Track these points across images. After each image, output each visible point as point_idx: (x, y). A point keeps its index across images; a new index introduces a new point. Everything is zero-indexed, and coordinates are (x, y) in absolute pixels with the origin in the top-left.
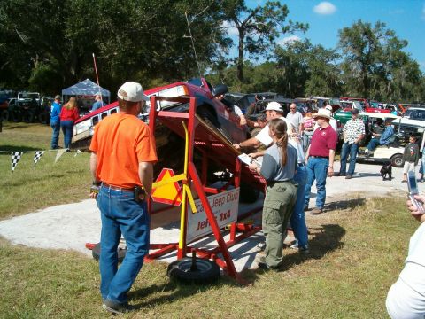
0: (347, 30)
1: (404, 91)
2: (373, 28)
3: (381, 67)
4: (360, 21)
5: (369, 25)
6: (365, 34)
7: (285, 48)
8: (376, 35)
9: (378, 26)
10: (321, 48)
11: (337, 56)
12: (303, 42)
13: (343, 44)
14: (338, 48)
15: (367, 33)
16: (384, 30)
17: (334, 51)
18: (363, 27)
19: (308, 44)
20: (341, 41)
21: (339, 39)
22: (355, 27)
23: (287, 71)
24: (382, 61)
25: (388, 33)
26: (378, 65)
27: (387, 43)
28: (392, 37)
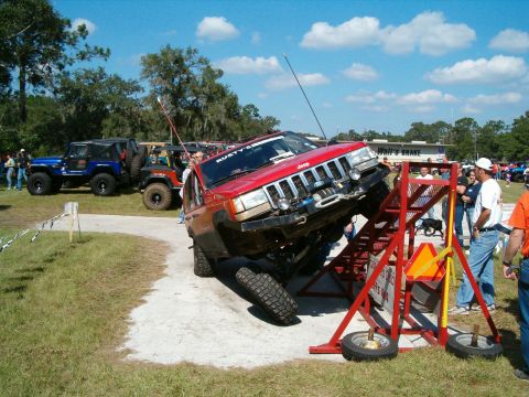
0: (155, 57)
1: (223, 129)
2: (184, 54)
3: (194, 101)
4: (168, 47)
5: (181, 51)
6: (176, 62)
7: (72, 78)
8: (187, 63)
9: (189, 52)
10: (118, 78)
11: (138, 89)
12: (96, 70)
13: (147, 73)
14: (141, 78)
15: (179, 61)
16: (195, 58)
17: (134, 82)
18: (173, 53)
19: (102, 73)
20: (145, 71)
21: (142, 67)
22: (164, 54)
23: (78, 108)
24: (196, 93)
25: (200, 61)
26: (190, 99)
27: (201, 73)
28: (205, 66)
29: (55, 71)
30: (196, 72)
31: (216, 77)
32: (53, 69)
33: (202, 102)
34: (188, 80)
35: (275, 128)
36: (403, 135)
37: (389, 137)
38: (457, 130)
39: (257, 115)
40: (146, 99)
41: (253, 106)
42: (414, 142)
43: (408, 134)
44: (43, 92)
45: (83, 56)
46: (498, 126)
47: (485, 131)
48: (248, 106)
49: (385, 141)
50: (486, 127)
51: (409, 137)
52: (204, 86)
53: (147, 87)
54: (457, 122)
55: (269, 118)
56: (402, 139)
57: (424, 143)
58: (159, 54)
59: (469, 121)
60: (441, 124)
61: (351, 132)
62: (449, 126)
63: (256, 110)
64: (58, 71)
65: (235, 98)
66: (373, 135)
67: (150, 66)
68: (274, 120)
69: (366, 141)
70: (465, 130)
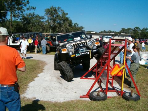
0: (48, 9)
2: (57, 9)
3: (60, 22)
4: (52, 7)
5: (56, 8)
7: (25, 15)
8: (57, 11)
10: (38, 16)
11: (44, 19)
12: (32, 13)
13: (46, 14)
14: (45, 16)
15: (55, 10)
16: (60, 10)
17: (43, 16)
18: (54, 8)
19: (34, 14)
20: (46, 13)
21: (45, 12)
22: (51, 8)
24: (60, 20)
25: (61, 11)
26: (58, 21)
27: (62, 14)
28: (63, 12)
29: (21, 13)
30: (60, 14)
31: (66, 15)
32: (20, 13)
33: (62, 22)
34: (58, 16)
35: (83, 29)
36: (119, 32)
37: (115, 32)
38: (134, 30)
39: (78, 26)
40: (46, 21)
41: (77, 23)
42: (122, 34)
44: (17, 19)
45: (28, 9)
46: (146, 29)
47: (142, 31)
48: (75, 23)
49: (114, 33)
50: (142, 30)
51: (120, 32)
52: (62, 18)
53: (46, 18)
54: (134, 28)
55: (81, 27)
56: (119, 33)
57: (125, 34)
58: (50, 8)
59: (138, 28)
60: (130, 29)
61: (104, 31)
62: (132, 29)
63: (78, 24)
64: (21, 14)
65: (71, 21)
66: (110, 32)
67: (47, 12)
68: (83, 27)
69: (108, 33)
70: (137, 30)
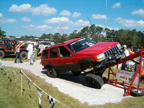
35: (4, 34)
38: (55, 36)
43: (41, 37)
46: (66, 35)
50: (63, 36)
54: (55, 34)
57: (48, 39)
59: (58, 34)
60: (50, 34)
61: (26, 36)
62: (52, 35)
66: (33, 37)
68: (4, 32)
69: (31, 38)
70: (57, 36)
